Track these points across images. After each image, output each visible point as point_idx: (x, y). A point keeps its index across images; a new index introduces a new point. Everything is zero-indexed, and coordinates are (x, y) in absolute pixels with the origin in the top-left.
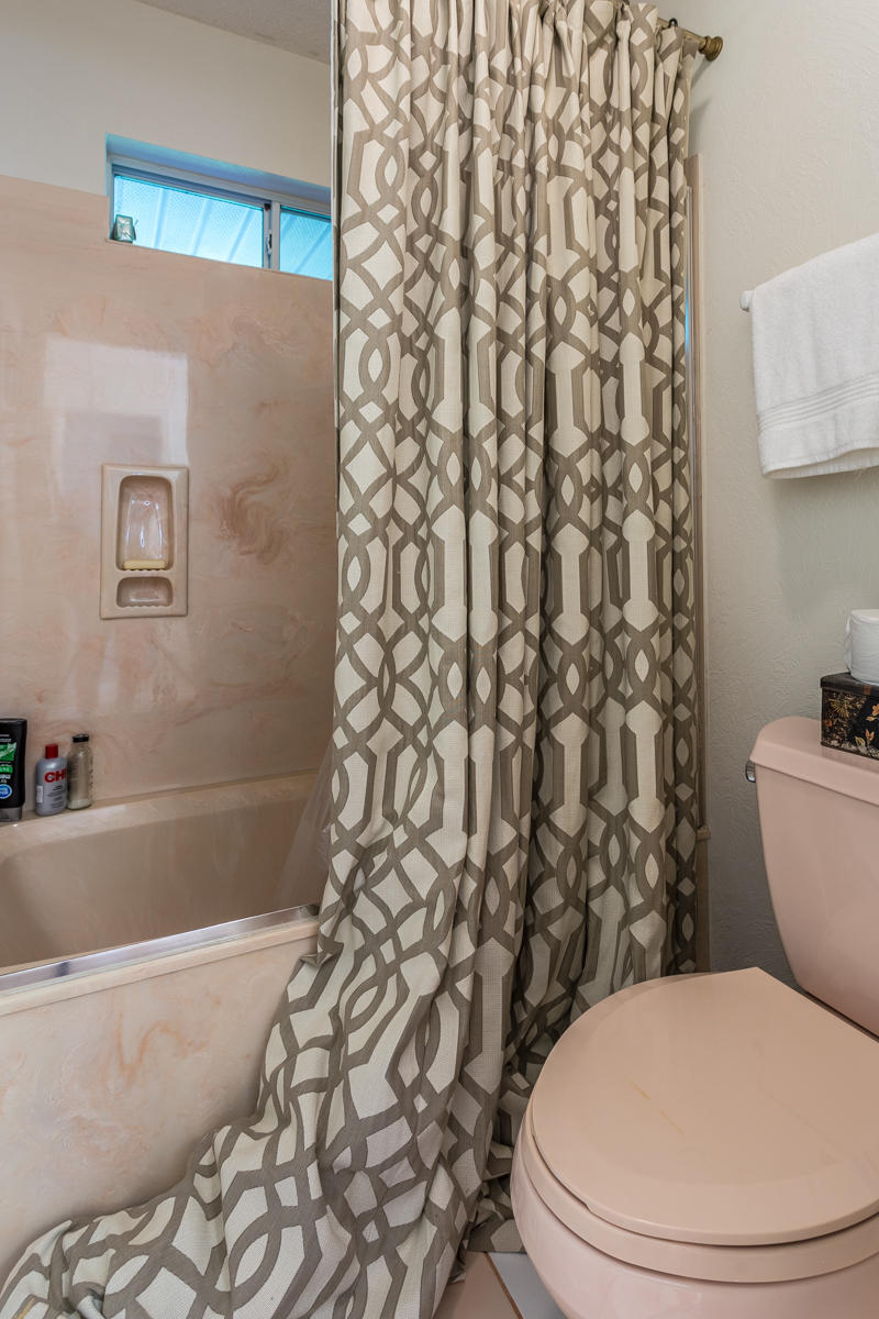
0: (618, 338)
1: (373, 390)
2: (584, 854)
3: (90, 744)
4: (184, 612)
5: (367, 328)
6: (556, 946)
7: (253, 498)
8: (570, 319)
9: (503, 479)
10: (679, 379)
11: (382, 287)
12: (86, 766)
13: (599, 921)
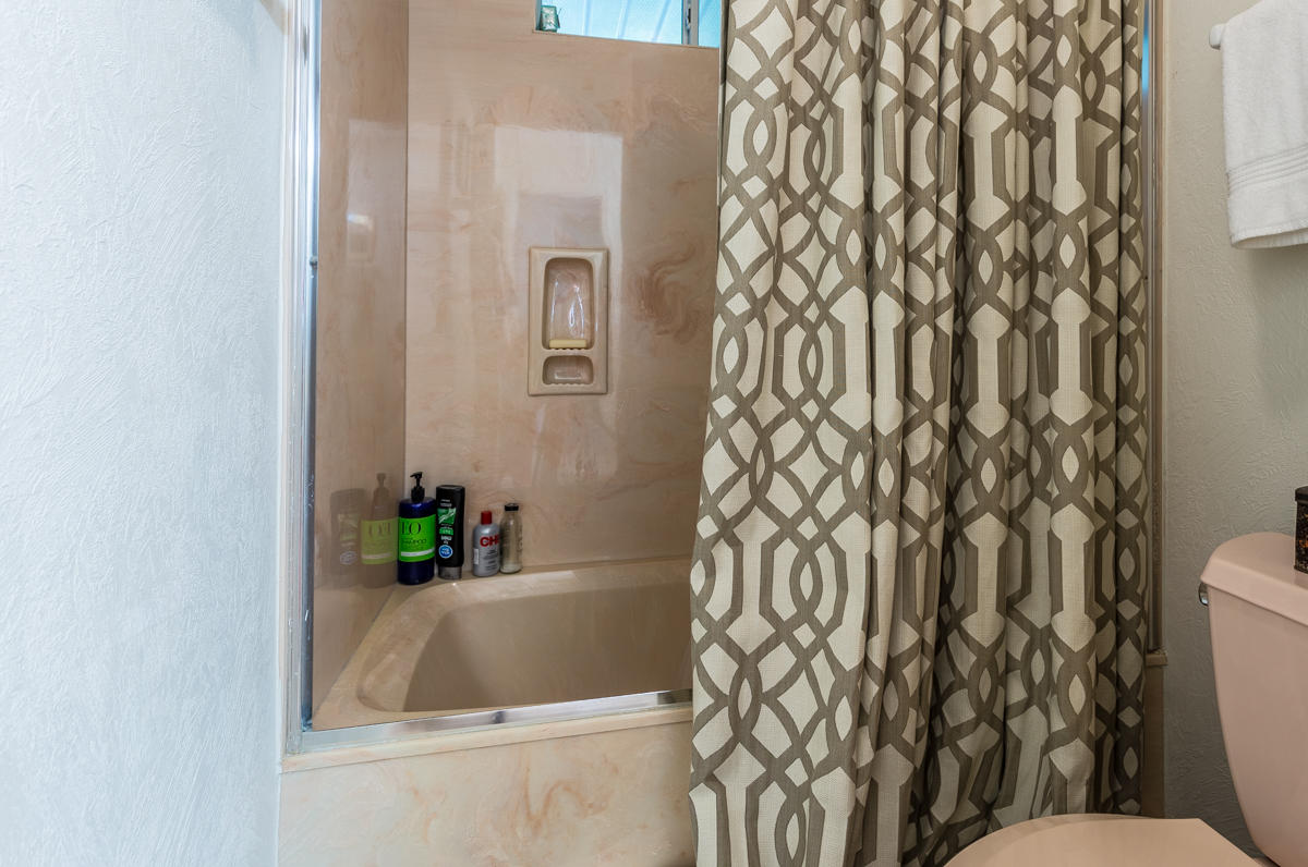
0: (1051, 91)
1: (756, 164)
2: (1001, 668)
3: (519, 513)
4: (604, 391)
5: (753, 99)
6: (966, 764)
7: (669, 278)
8: (991, 75)
9: (910, 256)
10: (1130, 134)
11: (770, 55)
12: (517, 534)
13: (1019, 743)
